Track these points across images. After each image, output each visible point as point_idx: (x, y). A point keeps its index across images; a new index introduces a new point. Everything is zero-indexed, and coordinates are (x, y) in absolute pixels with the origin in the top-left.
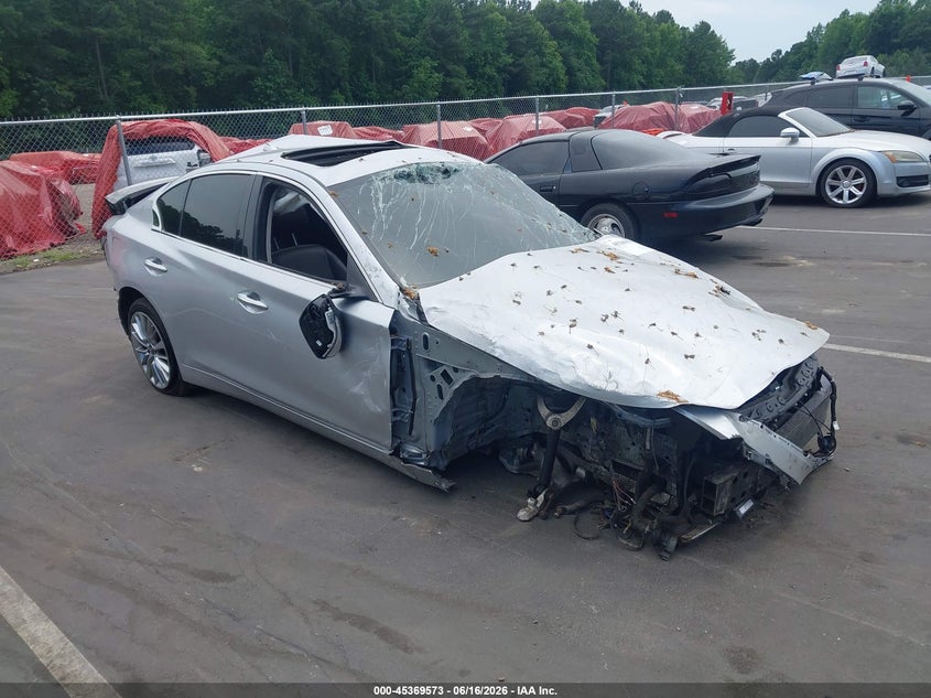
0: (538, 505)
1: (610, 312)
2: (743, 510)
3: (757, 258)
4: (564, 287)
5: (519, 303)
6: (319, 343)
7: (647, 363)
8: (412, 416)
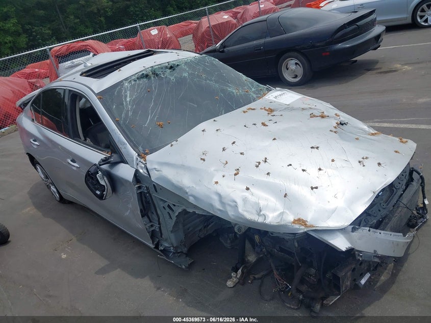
0: (238, 277)
1: (261, 159)
2: (363, 281)
3: (378, 69)
4: (234, 143)
5: (204, 160)
6: (98, 192)
7: (285, 196)
8: (160, 228)
